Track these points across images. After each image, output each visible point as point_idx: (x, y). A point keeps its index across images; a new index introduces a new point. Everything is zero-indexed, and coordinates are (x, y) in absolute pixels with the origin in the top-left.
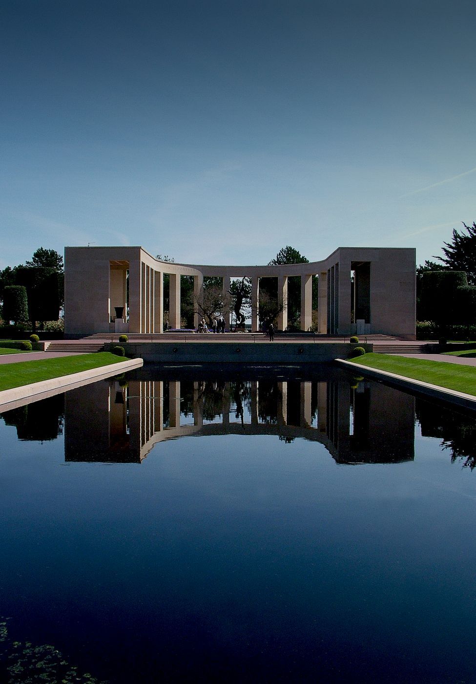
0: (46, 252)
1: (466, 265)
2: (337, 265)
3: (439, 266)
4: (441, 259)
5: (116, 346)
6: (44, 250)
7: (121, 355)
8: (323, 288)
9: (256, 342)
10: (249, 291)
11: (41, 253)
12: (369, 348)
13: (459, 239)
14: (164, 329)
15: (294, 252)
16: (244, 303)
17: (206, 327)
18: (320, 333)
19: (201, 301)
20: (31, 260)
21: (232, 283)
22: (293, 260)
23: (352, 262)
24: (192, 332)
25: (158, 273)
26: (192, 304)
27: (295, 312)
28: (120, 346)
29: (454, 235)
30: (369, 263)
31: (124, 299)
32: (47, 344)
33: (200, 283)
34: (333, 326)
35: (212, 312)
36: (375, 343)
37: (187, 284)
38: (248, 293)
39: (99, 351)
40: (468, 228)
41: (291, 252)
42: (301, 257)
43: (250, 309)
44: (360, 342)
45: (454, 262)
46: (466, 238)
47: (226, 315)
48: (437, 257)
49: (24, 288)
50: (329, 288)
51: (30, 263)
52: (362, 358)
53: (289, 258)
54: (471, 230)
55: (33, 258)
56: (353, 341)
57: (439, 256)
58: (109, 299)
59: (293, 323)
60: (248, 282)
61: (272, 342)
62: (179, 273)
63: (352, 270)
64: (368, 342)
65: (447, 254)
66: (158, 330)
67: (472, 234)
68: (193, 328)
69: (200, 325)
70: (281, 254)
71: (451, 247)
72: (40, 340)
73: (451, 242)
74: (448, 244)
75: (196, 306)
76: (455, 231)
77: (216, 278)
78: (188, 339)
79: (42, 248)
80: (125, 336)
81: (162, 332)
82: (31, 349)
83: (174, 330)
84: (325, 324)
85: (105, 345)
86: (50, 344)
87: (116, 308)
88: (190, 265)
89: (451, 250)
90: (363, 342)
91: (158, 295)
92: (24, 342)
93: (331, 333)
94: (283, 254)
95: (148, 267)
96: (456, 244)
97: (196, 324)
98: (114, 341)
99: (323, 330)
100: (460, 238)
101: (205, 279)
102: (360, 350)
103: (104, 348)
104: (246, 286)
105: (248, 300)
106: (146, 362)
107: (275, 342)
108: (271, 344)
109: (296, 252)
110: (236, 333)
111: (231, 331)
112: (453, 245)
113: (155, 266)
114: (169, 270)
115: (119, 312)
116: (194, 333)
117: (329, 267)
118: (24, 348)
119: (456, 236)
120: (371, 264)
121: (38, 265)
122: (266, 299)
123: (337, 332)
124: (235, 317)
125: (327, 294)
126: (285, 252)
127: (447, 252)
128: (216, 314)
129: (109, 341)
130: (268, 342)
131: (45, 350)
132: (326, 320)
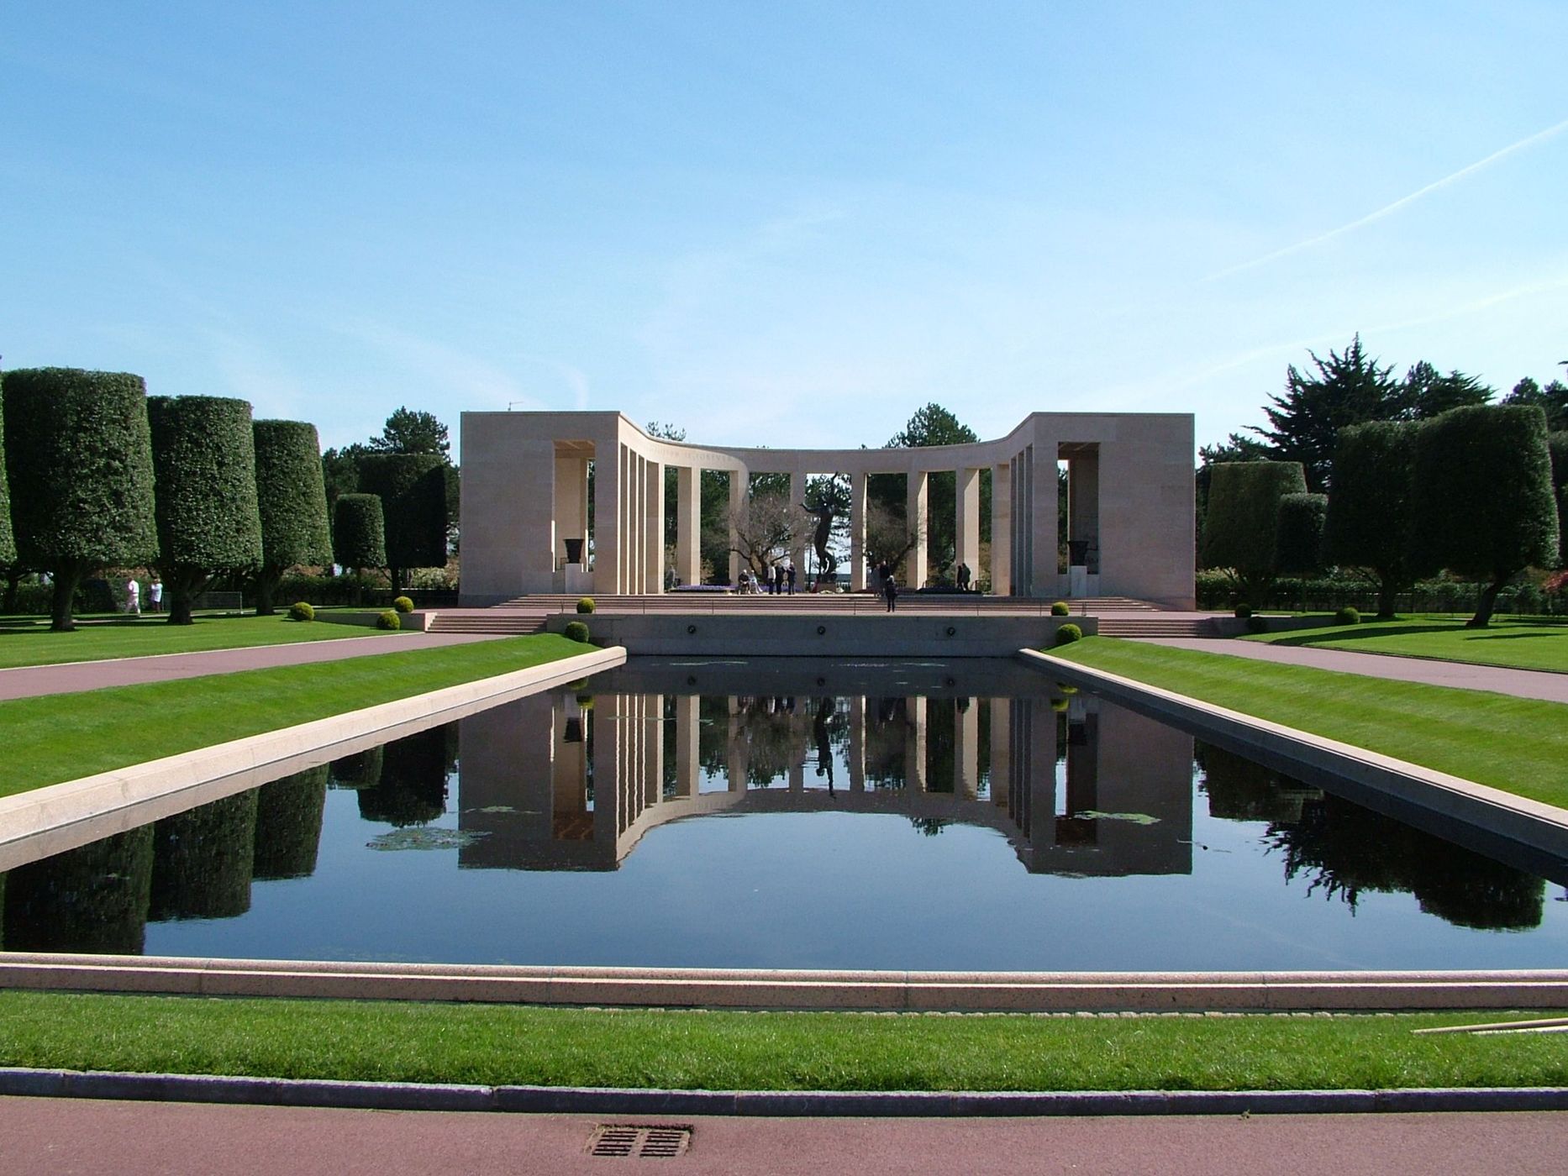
0: (412, 418)
1: (1316, 444)
2: (1030, 448)
3: (1258, 446)
4: (1262, 432)
5: (570, 620)
6: (408, 412)
7: (580, 639)
8: (1002, 496)
9: (859, 613)
10: (847, 500)
11: (402, 420)
12: (1090, 627)
13: (1299, 388)
14: (666, 588)
15: (945, 415)
16: (836, 527)
17: (756, 581)
18: (995, 594)
19: (745, 526)
20: (381, 435)
21: (810, 482)
22: (942, 433)
23: (1060, 444)
24: (726, 591)
25: (653, 466)
26: (725, 532)
27: (945, 547)
28: (580, 620)
29: (1291, 379)
30: (1097, 445)
31: (582, 520)
32: (430, 616)
33: (741, 486)
34: (1021, 579)
35: (767, 550)
36: (1102, 615)
37: (716, 486)
38: (845, 504)
39: (536, 632)
40: (1320, 363)
41: (937, 415)
42: (960, 427)
43: (849, 541)
44: (1071, 614)
45: (1289, 437)
46: (1317, 385)
47: (797, 556)
48: (1252, 428)
49: (377, 498)
50: (1013, 498)
51: (378, 441)
52: (1072, 647)
53: (934, 430)
54: (1327, 369)
55: (385, 431)
56: (1057, 611)
57: (1257, 426)
58: (553, 523)
59: (942, 571)
60: (846, 482)
61: (891, 613)
62: (697, 464)
63: (1061, 457)
64: (1090, 615)
65: (1273, 420)
66: (652, 588)
67: (1328, 376)
68: (728, 583)
69: (743, 577)
70: (917, 420)
71: (1284, 405)
72: (416, 608)
73: (1283, 392)
74: (1277, 399)
75: (734, 535)
76: (1292, 370)
77: (776, 474)
78: (717, 608)
79: (403, 410)
80: (588, 600)
81: (661, 592)
82: (398, 626)
83: (687, 587)
84: (1006, 575)
85: (548, 619)
86: (436, 617)
87: (568, 542)
88: (722, 448)
89: (1283, 412)
90: (1079, 614)
91: (653, 513)
92: (382, 611)
93: (1018, 595)
94: (920, 421)
95: (633, 453)
96: (1295, 397)
97: (733, 575)
98: (566, 611)
99: (1002, 587)
100: (1303, 385)
101: (752, 477)
102: (1070, 630)
103: (544, 626)
104: (841, 490)
105: (846, 520)
106: (630, 655)
107: (897, 613)
108: (891, 617)
109: (948, 416)
110: (818, 595)
111: (808, 589)
112: (1289, 401)
113: (647, 450)
114: (677, 458)
115: (574, 550)
116: (730, 594)
117: (1015, 453)
118: (383, 625)
119: (1295, 381)
120: (1101, 446)
121: (395, 444)
122: (882, 520)
123: (1029, 593)
124: (816, 559)
125: (1009, 511)
126: (925, 415)
127: (1275, 417)
128: (777, 552)
129: (557, 612)
130: (884, 613)
131: (426, 630)
132: (1009, 567)
